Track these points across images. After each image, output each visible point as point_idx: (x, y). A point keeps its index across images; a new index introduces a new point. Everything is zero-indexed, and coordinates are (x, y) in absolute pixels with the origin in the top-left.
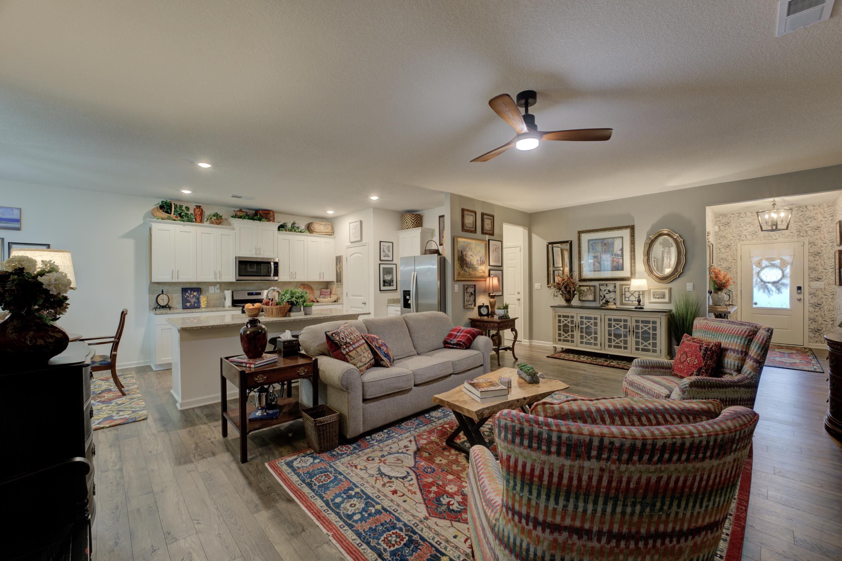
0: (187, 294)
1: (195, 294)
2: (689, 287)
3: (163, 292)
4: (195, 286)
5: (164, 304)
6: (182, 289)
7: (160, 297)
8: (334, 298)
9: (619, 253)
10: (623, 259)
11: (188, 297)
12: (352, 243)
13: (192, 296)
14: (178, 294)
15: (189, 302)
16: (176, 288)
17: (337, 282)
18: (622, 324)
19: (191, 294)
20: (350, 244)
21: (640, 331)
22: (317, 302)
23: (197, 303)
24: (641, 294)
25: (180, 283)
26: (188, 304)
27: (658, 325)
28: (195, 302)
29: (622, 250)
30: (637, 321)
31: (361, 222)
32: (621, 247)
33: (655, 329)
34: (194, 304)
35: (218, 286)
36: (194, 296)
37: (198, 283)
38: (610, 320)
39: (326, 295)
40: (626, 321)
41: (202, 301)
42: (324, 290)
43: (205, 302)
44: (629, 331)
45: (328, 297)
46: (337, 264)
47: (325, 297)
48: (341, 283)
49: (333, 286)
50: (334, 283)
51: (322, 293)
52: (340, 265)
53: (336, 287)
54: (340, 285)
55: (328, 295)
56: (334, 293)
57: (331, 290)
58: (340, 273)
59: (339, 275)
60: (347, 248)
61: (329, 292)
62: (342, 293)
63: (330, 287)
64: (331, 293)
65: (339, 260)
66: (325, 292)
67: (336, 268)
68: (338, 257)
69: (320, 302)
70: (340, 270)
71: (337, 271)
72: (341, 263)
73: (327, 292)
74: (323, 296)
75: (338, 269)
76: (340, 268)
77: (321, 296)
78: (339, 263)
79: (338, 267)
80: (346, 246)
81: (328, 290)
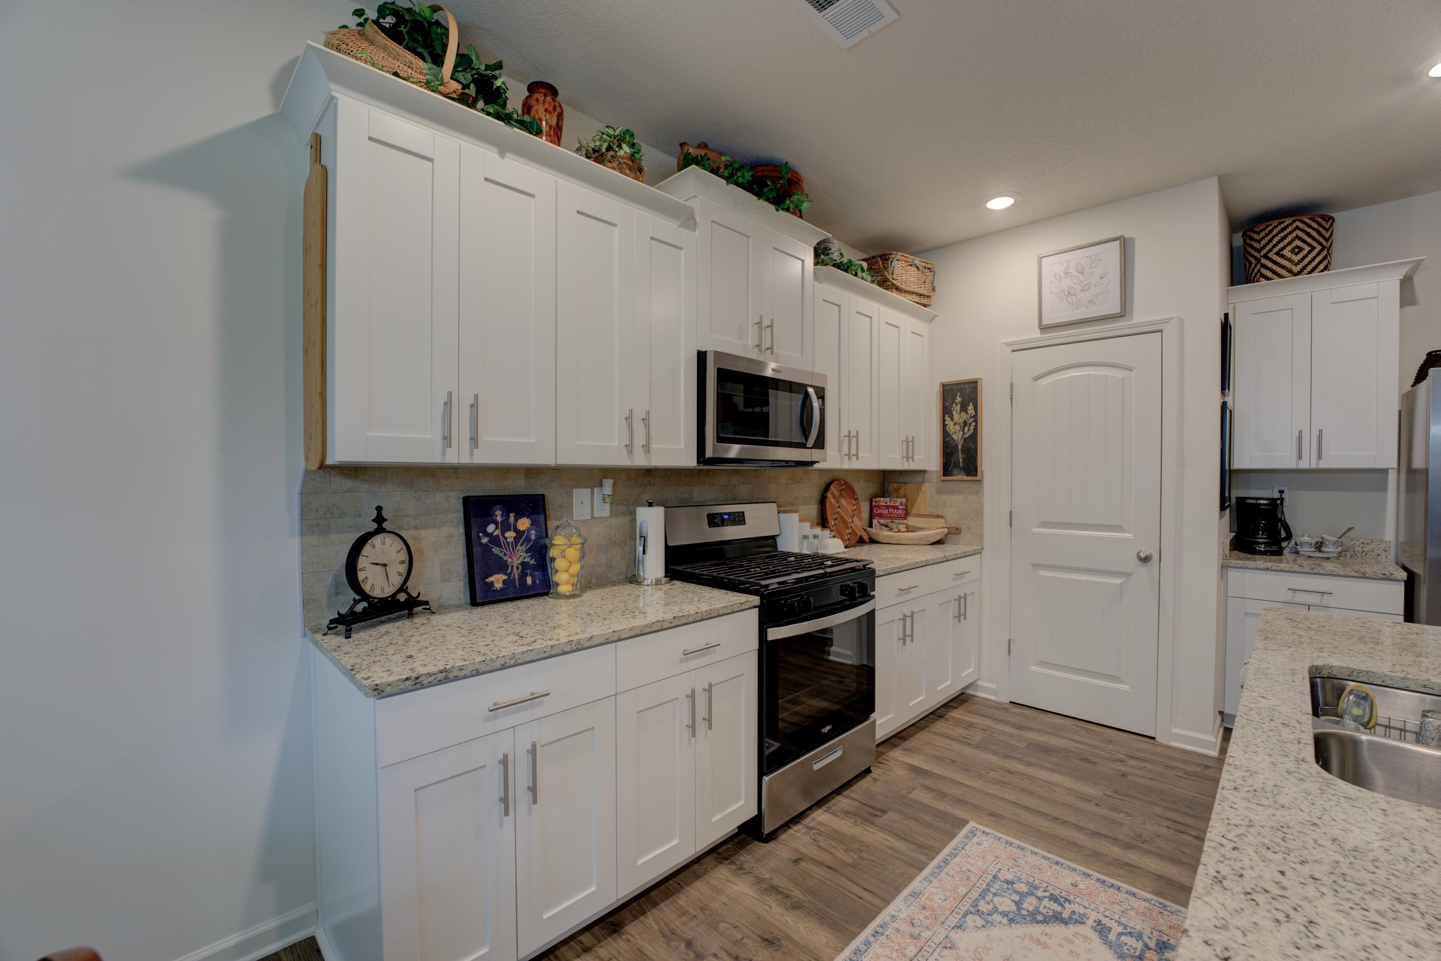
0: (491, 528)
1: (524, 524)
3: (380, 519)
4: (517, 486)
5: (388, 591)
6: (466, 500)
7: (367, 550)
8: (935, 531)
11: (495, 540)
12: (1044, 328)
13: (510, 535)
14: (445, 531)
15: (502, 567)
16: (439, 497)
17: (947, 470)
19: (505, 527)
20: (1037, 334)
22: (872, 541)
23: (534, 568)
25: (456, 471)
26: (498, 580)
28: (524, 565)
31: (1126, 245)
34: (523, 576)
35: (608, 484)
36: (519, 534)
37: (531, 472)
39: (892, 518)
41: (560, 564)
42: (882, 501)
43: (576, 568)
45: (899, 523)
46: (946, 411)
47: (890, 525)
48: (976, 475)
49: (923, 488)
50: (927, 476)
51: (879, 512)
52: (967, 413)
53: (939, 492)
54: (966, 485)
55: (899, 517)
56: (923, 512)
57: (915, 501)
58: (965, 440)
59: (960, 447)
60: (1013, 351)
61: (901, 507)
62: (979, 514)
63: (900, 489)
64: (909, 510)
65: (962, 396)
66: (888, 507)
67: (944, 426)
68: (958, 384)
69: (884, 541)
70: (969, 430)
71: (945, 434)
72: (971, 407)
73: (895, 508)
74: (882, 521)
75: (951, 428)
76: (965, 423)
77: (875, 522)
78: (959, 406)
79: (955, 420)
80: (1008, 344)
81: (898, 500)
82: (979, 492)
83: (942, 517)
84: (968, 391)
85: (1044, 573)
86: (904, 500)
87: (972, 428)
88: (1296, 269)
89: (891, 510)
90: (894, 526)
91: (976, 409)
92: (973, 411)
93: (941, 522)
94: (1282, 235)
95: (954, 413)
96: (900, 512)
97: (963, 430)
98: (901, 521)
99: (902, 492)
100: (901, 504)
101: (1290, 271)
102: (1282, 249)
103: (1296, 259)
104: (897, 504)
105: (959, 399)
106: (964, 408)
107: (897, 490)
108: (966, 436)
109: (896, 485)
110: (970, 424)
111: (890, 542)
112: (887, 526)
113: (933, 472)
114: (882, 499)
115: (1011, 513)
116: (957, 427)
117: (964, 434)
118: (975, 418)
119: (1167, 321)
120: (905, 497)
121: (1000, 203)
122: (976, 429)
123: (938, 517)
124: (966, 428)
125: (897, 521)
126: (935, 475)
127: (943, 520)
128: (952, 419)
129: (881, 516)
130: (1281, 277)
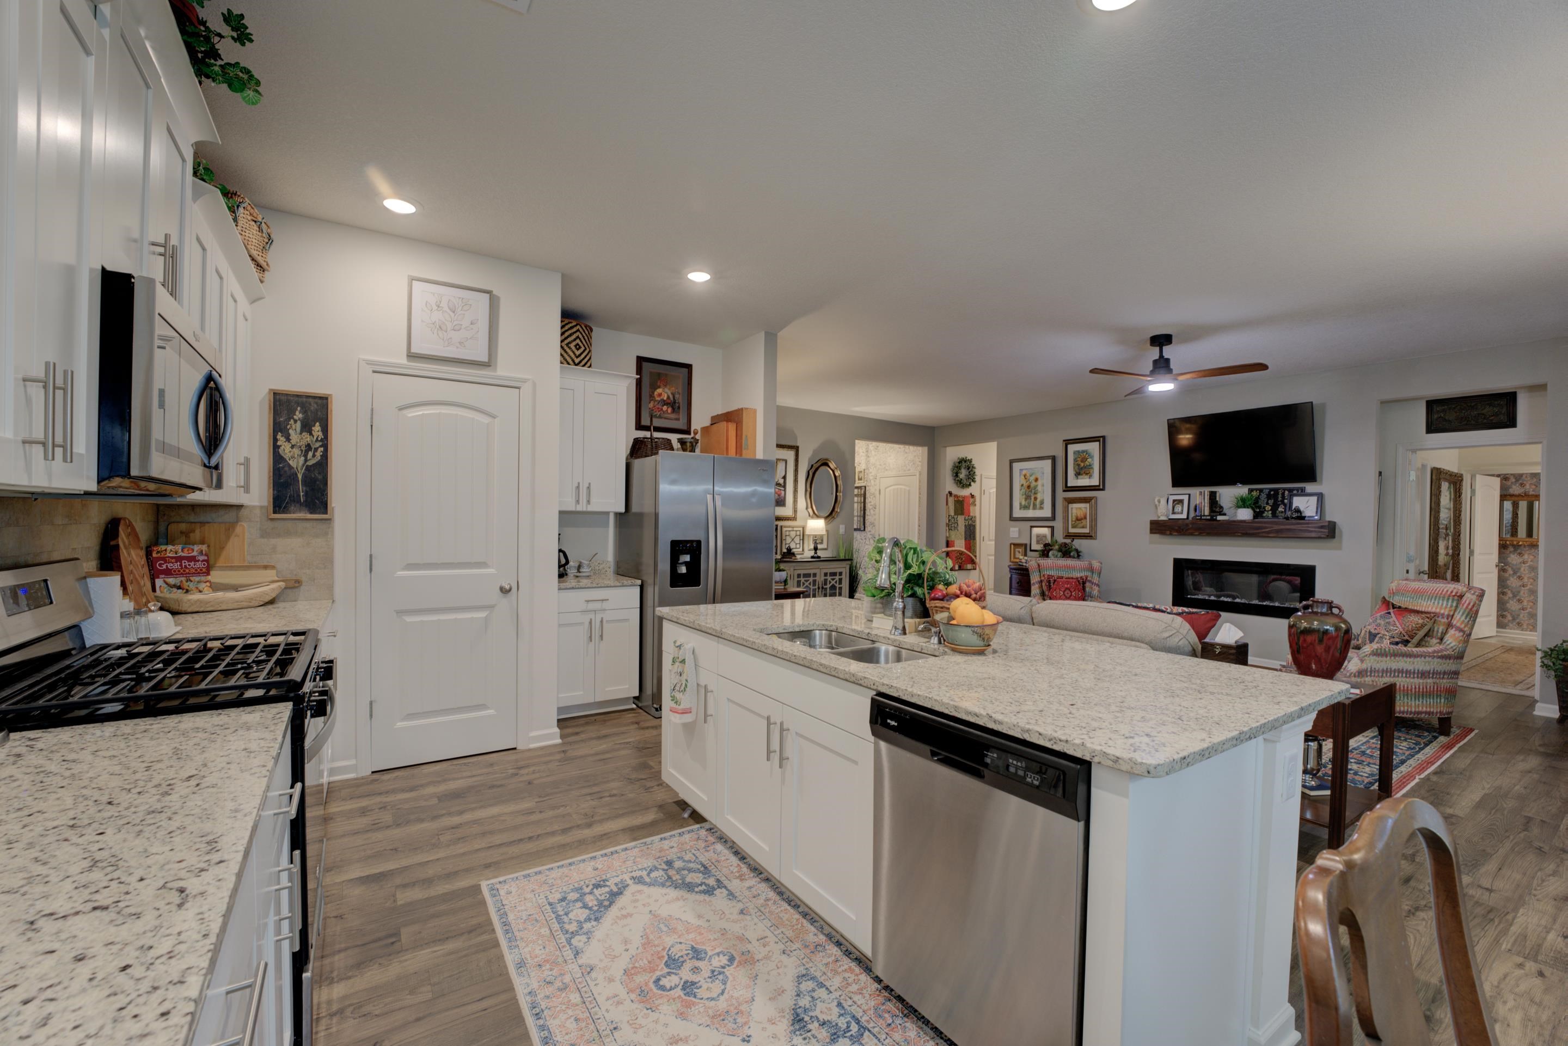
2: (842, 529)
8: (262, 586)
9: (781, 481)
10: (785, 490)
17: (279, 505)
18: (811, 579)
21: (828, 586)
24: (817, 540)
27: (843, 576)
29: (784, 478)
30: (826, 574)
31: (493, 301)
32: (784, 474)
33: (840, 580)
38: (799, 576)
39: (187, 574)
40: (815, 575)
42: (167, 550)
44: (819, 588)
45: (199, 582)
46: (279, 428)
47: (185, 585)
48: (326, 513)
49: (238, 529)
50: (244, 512)
51: (164, 567)
52: (311, 434)
53: (265, 534)
54: (308, 525)
55: (198, 573)
56: (236, 564)
57: (222, 548)
58: (308, 469)
59: (300, 476)
60: (374, 372)
61: (201, 558)
62: (327, 561)
63: (193, 531)
64: (211, 562)
65: (304, 412)
66: (179, 559)
67: (276, 447)
68: (298, 396)
69: (189, 610)
70: (314, 456)
71: (277, 458)
72: (317, 429)
73: (192, 559)
74: (171, 581)
75: (286, 449)
76: (309, 447)
77: (159, 582)
78: (299, 424)
79: (293, 442)
80: (370, 363)
81: (196, 548)
82: (327, 534)
83: (273, 567)
84: (314, 407)
85: (409, 619)
86: (204, 548)
87: (319, 454)
88: (577, 361)
89: (185, 563)
90: (192, 586)
91: (325, 430)
92: (320, 434)
93: (271, 574)
94: (570, 332)
95: (291, 431)
96: (199, 565)
97: (306, 456)
98: (203, 578)
99: (197, 535)
100: (201, 553)
101: (573, 361)
102: (570, 343)
103: (578, 353)
104: (195, 554)
105: (298, 415)
106: (306, 427)
107: (186, 534)
108: (310, 463)
109: (183, 527)
110: (316, 450)
111: (201, 609)
112: (179, 588)
113: (254, 507)
114: (170, 547)
115: (371, 556)
116: (296, 451)
117: (306, 460)
118: (325, 442)
119: (525, 381)
120: (202, 543)
121: (399, 206)
122: (325, 456)
123: (266, 567)
124: (310, 454)
125: (197, 579)
126: (258, 511)
127: (274, 572)
128: (288, 440)
129: (168, 572)
130: (568, 364)
